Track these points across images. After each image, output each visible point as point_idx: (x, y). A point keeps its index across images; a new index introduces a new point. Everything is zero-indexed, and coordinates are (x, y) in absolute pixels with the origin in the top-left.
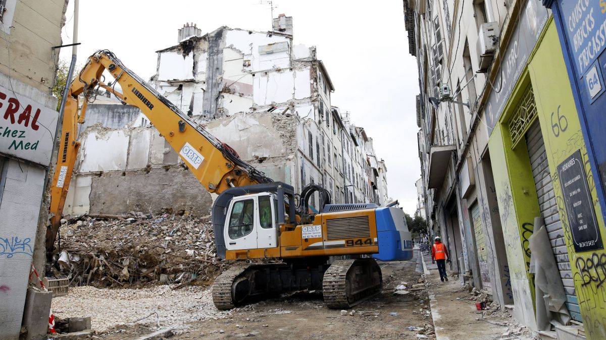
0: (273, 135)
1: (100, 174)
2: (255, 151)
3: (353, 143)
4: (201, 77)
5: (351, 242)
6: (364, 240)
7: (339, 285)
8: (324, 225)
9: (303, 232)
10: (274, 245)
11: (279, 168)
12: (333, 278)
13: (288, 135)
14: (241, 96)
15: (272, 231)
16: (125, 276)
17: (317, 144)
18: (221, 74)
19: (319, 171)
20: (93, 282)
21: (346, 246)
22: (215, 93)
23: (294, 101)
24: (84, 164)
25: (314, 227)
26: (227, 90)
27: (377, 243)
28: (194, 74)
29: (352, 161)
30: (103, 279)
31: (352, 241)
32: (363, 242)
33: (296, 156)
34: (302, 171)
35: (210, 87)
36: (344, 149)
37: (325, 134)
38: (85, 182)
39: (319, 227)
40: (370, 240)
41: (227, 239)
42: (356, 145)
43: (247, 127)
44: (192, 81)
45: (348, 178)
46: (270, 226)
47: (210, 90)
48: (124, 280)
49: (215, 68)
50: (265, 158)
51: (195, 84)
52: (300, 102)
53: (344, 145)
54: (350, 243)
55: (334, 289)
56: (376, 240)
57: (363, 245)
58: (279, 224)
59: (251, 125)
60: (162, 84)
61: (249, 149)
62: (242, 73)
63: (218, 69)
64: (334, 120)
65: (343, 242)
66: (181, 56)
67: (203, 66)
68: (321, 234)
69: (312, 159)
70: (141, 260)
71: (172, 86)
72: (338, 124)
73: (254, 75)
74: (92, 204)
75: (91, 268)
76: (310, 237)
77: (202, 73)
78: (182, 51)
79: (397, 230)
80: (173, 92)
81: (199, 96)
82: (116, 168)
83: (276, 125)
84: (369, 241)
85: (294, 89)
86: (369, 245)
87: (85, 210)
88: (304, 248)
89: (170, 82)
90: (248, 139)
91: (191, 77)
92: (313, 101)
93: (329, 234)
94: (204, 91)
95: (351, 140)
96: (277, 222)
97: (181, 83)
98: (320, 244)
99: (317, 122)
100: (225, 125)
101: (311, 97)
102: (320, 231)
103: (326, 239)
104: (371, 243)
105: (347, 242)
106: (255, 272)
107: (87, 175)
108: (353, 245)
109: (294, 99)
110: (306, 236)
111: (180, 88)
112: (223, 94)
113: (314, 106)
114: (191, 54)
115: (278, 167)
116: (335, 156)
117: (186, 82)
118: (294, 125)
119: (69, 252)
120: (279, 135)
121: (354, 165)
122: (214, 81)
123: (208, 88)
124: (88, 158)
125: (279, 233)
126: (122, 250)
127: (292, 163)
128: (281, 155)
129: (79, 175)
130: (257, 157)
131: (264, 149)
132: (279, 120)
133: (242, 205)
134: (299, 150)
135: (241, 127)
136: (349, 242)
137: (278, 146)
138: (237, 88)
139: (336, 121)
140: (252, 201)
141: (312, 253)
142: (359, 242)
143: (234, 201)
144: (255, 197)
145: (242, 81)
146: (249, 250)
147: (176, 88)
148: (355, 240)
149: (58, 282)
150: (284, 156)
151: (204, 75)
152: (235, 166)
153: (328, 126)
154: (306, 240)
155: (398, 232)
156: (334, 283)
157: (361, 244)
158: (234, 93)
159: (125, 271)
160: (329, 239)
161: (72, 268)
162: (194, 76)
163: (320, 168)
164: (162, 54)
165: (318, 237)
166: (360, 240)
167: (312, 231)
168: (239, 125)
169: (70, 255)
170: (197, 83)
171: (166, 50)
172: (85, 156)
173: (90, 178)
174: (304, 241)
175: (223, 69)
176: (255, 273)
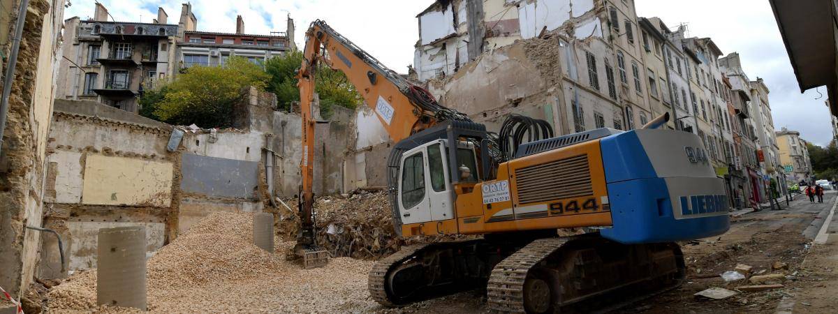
0: (528, 67)
1: (370, 149)
2: (508, 93)
3: (691, 61)
4: (463, 29)
5: (558, 206)
6: (581, 201)
7: (512, 293)
8: (513, 180)
9: (484, 194)
10: (449, 216)
11: (539, 108)
12: (503, 277)
13: (547, 62)
14: (506, 36)
15: (445, 195)
16: (376, 246)
17: (607, 67)
18: (483, 17)
19: (614, 103)
20: (354, 253)
21: (549, 214)
22: (479, 41)
23: (572, 21)
24: (359, 142)
25: (498, 184)
26: (490, 34)
27: (607, 207)
28: (456, 27)
29: (689, 84)
30: (361, 250)
31: (560, 204)
32: (580, 205)
33: (561, 87)
34: (574, 107)
35: (473, 36)
36: (670, 71)
37: (625, 54)
38: (361, 158)
39: (505, 183)
40: (593, 201)
41: (403, 211)
42: (698, 62)
43: (496, 65)
44: (454, 36)
45: (683, 107)
46: (443, 188)
47: (473, 40)
48: (375, 252)
49: (475, 13)
50: (520, 100)
51: (458, 39)
52: (581, 20)
53: (671, 65)
54: (557, 209)
55: (504, 299)
56: (604, 200)
57: (580, 212)
58: (453, 183)
59: (500, 63)
60: (426, 48)
61: (500, 93)
62: (504, 9)
63: (478, 13)
64: (644, 34)
65: (544, 207)
66: (441, 13)
67: (463, 16)
68: (508, 195)
69: (598, 88)
70: (385, 232)
71: (436, 47)
72: (655, 37)
73: (518, 6)
74: (368, 178)
75: (352, 239)
76: (494, 202)
77: (463, 23)
78: (441, 7)
79: (659, 175)
80: (439, 54)
81: (464, 49)
82: (382, 141)
83: (530, 54)
84: (591, 204)
85: (571, 5)
86: (591, 211)
87: (363, 184)
88: (486, 220)
89: (432, 44)
90: (498, 81)
91: (453, 31)
92: (598, 12)
93: (523, 194)
94: (468, 43)
95: (686, 56)
96: (450, 181)
97: (444, 42)
98: (508, 212)
99: (606, 40)
100: (471, 71)
101: (594, 9)
102: (507, 190)
103: (517, 204)
104: (595, 207)
105: (551, 206)
106: (439, 253)
107: (361, 152)
108: (562, 212)
109: (571, 18)
110: (489, 199)
111: (444, 47)
112: (488, 40)
113: (600, 18)
114: (450, 8)
115: (538, 106)
116: (652, 81)
117: (448, 38)
118: (554, 47)
119: (336, 224)
120: (535, 65)
121: (695, 89)
122: (476, 28)
123: (471, 39)
124: (360, 135)
125: (454, 196)
126: (373, 221)
127: (554, 99)
128: (540, 91)
129: (356, 153)
130: (511, 100)
131: (518, 88)
132: (534, 47)
133: (411, 161)
134: (564, 79)
135: (489, 68)
136: (555, 207)
137: (534, 80)
138: (501, 27)
139: (650, 34)
140: (420, 155)
141: (498, 227)
142: (572, 206)
143: (405, 157)
144: (423, 148)
145: (507, 17)
146: (423, 224)
147: (440, 49)
148: (565, 202)
149: (317, 254)
150: (544, 92)
151: (466, 25)
152: (423, 111)
153: (632, 42)
154: (489, 206)
155: (663, 179)
156: (504, 288)
157: (576, 209)
158: (498, 36)
159: (376, 243)
160: (523, 202)
161: (339, 239)
162: (455, 29)
163: (616, 99)
164: (422, 17)
165: (504, 200)
166: (575, 203)
167: (497, 192)
168: (486, 66)
169: (337, 228)
170: (460, 36)
171: (426, 12)
172: (358, 134)
173: (363, 154)
174: (485, 208)
175: (484, 11)
176: (440, 255)
